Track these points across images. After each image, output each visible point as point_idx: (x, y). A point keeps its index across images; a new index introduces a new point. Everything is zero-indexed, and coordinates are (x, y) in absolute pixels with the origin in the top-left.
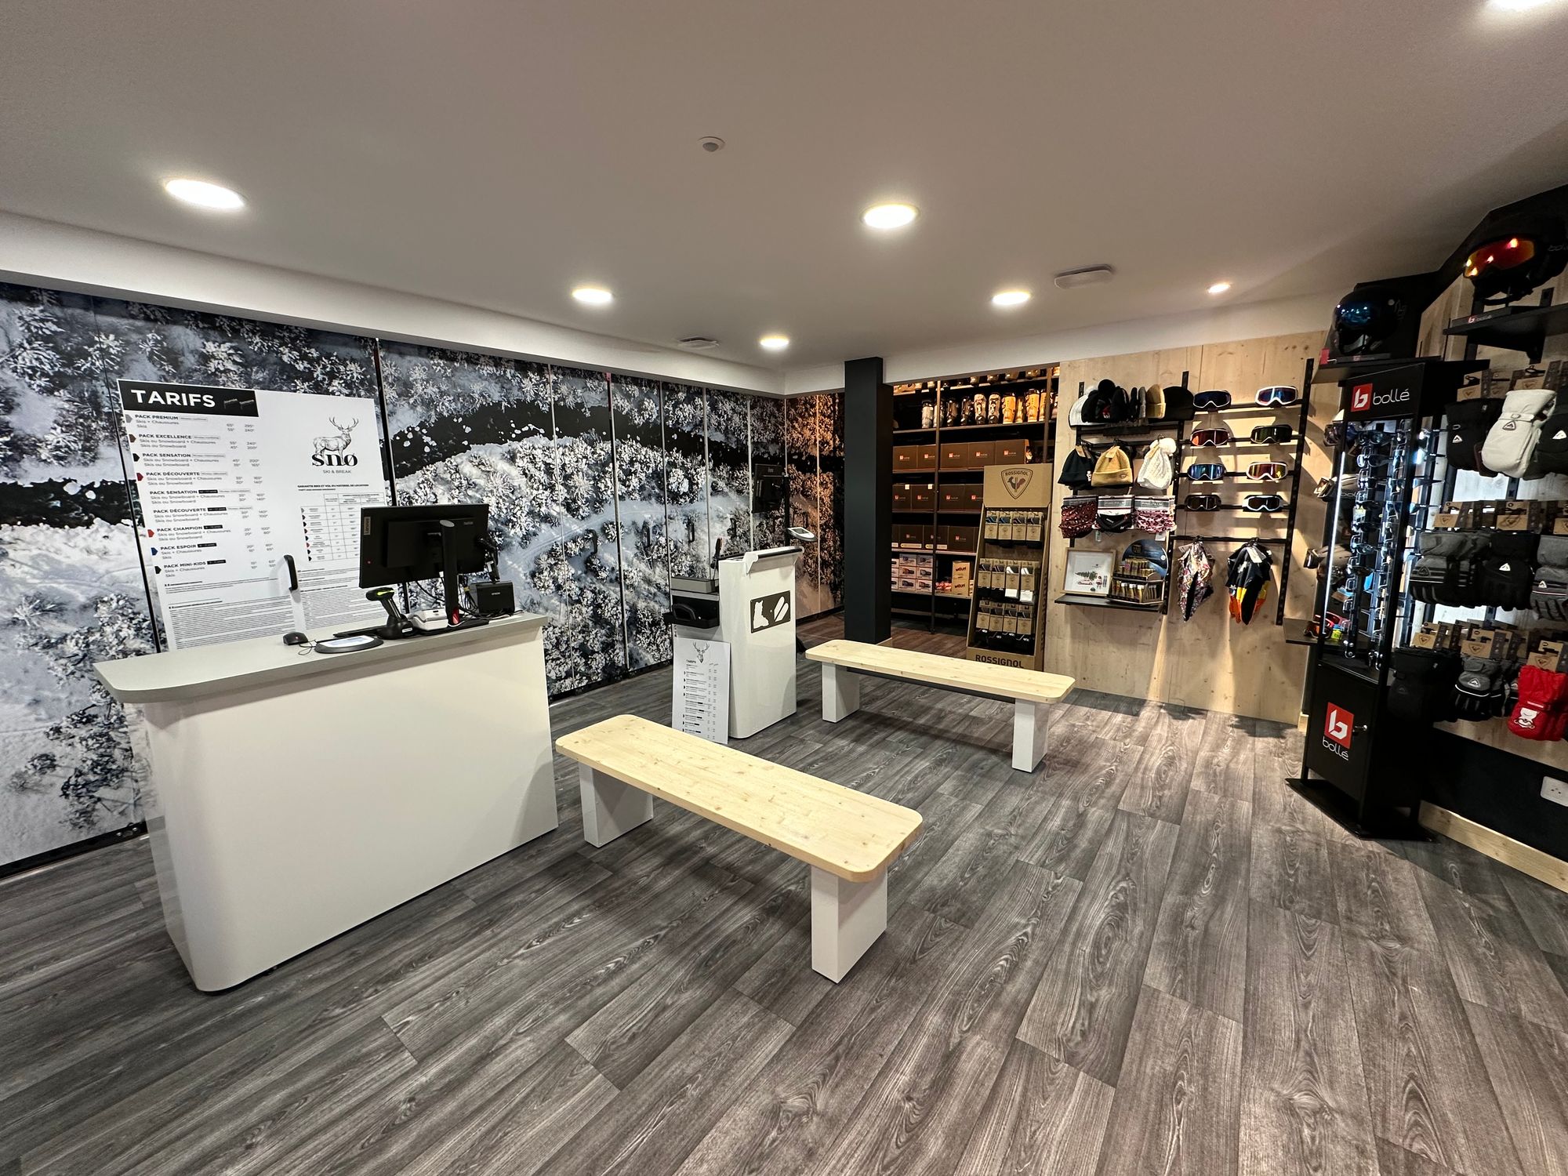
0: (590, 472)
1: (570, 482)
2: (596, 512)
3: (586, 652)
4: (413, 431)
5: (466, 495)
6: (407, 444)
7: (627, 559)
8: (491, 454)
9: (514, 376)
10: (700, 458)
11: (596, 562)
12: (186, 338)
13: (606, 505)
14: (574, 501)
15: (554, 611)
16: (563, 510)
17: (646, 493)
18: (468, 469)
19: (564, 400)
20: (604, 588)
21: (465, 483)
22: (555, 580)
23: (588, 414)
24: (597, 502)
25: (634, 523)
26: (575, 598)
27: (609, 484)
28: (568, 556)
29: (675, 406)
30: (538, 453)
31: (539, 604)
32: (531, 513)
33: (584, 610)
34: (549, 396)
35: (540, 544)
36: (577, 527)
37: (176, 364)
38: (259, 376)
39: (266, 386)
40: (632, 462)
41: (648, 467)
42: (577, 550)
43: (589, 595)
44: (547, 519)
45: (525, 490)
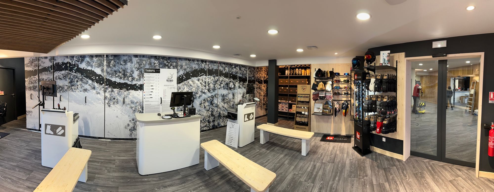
0: (213, 83)
1: (209, 85)
2: (214, 92)
3: (209, 122)
4: (182, 75)
5: (190, 88)
6: (181, 77)
7: (219, 102)
8: (195, 79)
9: (201, 63)
10: (236, 80)
11: (213, 102)
12: (153, 60)
13: (216, 90)
14: (210, 89)
15: (204, 112)
16: (207, 91)
17: (224, 88)
18: (191, 82)
19: (210, 68)
20: (214, 108)
21: (190, 85)
22: (204, 106)
23: (214, 71)
24: (214, 89)
25: (221, 94)
26: (208, 110)
27: (217, 86)
28: (208, 101)
29: (232, 69)
30: (204, 79)
31: (201, 110)
32: (201, 91)
33: (210, 112)
34: (207, 67)
35: (202, 98)
36: (210, 95)
37: (151, 65)
38: (161, 66)
39: (162, 68)
40: (222, 81)
41: (225, 82)
42: (209, 100)
43: (211, 109)
44: (204, 93)
45: (201, 87)
